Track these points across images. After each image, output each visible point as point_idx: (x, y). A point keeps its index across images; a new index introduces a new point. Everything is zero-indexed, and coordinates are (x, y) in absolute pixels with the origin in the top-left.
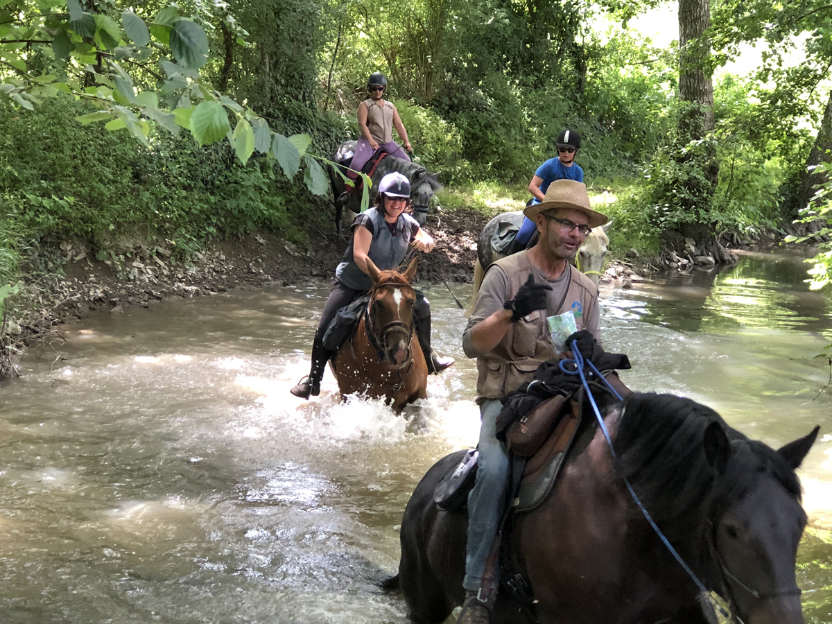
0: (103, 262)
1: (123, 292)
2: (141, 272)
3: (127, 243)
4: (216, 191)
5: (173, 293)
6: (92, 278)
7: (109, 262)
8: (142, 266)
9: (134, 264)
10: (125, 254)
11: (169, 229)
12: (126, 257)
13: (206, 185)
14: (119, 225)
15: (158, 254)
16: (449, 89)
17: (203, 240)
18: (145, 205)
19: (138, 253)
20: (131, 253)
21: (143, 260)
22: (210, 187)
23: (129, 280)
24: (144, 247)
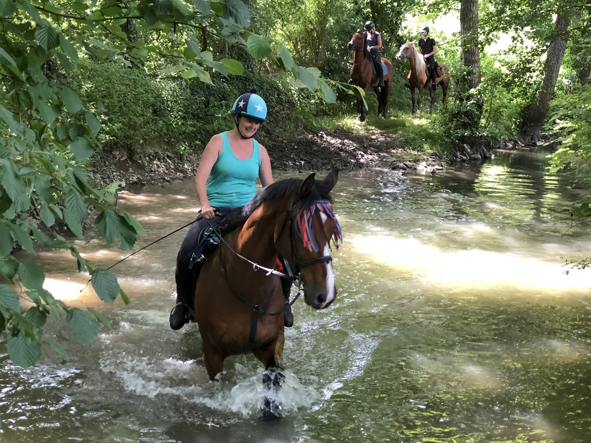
0: (137, 161)
1: (149, 178)
2: (158, 167)
3: (150, 151)
5: (177, 178)
6: (131, 170)
7: (140, 161)
8: (159, 163)
9: (154, 162)
10: (149, 157)
11: (173, 142)
14: (145, 140)
15: (168, 156)
16: (328, 62)
17: (193, 148)
18: (160, 129)
19: (156, 156)
20: (153, 156)
21: (159, 160)
22: (196, 117)
23: (152, 171)
24: (160, 153)
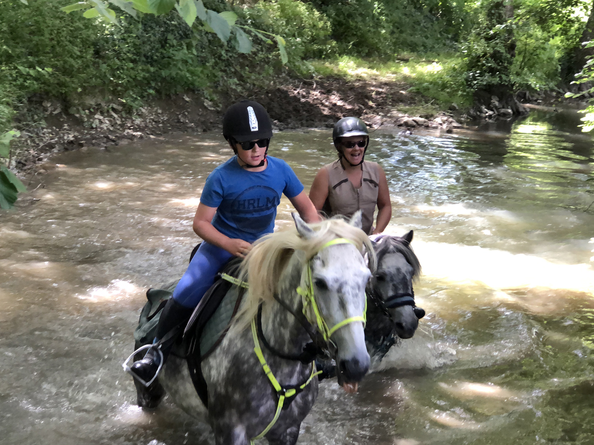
0: (73, 115)
1: (88, 136)
2: (101, 122)
3: (91, 101)
4: (154, 63)
5: (124, 137)
6: (66, 126)
7: (77, 115)
8: (101, 118)
9: (96, 116)
10: (89, 109)
11: (121, 91)
12: (90, 112)
13: (147, 59)
14: (84, 88)
15: (113, 109)
17: (145, 99)
18: (103, 74)
19: (99, 109)
20: (94, 108)
21: (102, 113)
22: (150, 60)
23: (92, 128)
24: (103, 104)
